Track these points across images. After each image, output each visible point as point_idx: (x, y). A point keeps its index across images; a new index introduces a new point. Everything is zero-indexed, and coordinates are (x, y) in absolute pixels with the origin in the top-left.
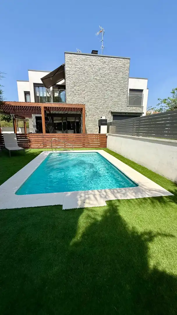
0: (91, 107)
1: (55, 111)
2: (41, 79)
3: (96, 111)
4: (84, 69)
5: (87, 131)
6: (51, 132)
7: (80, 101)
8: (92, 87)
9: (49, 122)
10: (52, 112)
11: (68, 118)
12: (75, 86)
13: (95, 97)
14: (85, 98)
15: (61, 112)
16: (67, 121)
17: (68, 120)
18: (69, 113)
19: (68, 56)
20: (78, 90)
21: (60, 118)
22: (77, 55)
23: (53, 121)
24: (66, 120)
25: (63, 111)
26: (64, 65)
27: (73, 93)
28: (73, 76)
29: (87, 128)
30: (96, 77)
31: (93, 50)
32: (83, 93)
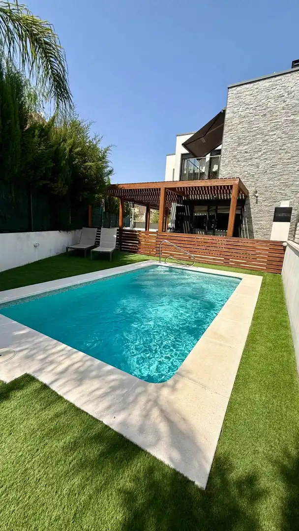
0: (272, 183)
1: (197, 196)
2: (183, 144)
3: (284, 190)
4: (265, 107)
5: (255, 234)
6: (186, 231)
7: (246, 173)
8: (279, 139)
9: (186, 214)
10: (192, 197)
11: (219, 207)
12: (239, 145)
13: (285, 161)
14: (258, 167)
15: (207, 197)
16: (217, 213)
17: (219, 212)
18: (221, 197)
19: (235, 92)
20: (246, 152)
21: (205, 208)
22: (252, 85)
23: (192, 212)
24: (216, 210)
25: (210, 195)
26: (224, 111)
27: (234, 160)
28: (240, 126)
29: (255, 227)
30: (292, 117)
31: (293, 62)
32: (256, 155)
